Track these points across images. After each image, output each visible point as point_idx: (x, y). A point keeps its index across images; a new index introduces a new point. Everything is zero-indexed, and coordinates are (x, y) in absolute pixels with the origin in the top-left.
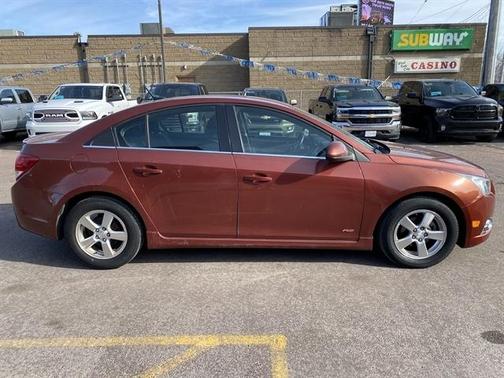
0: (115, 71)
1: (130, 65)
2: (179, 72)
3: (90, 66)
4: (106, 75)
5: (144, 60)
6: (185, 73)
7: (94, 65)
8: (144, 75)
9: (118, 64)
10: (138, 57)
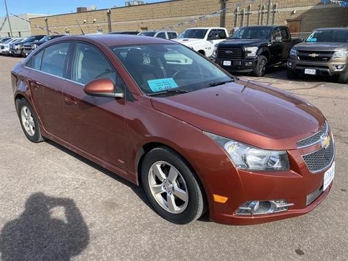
0: (242, 18)
1: (253, 12)
2: (289, 17)
3: (227, 15)
4: (236, 21)
5: (263, 9)
6: (293, 17)
7: (230, 14)
8: (262, 20)
9: (245, 12)
10: (260, 6)
